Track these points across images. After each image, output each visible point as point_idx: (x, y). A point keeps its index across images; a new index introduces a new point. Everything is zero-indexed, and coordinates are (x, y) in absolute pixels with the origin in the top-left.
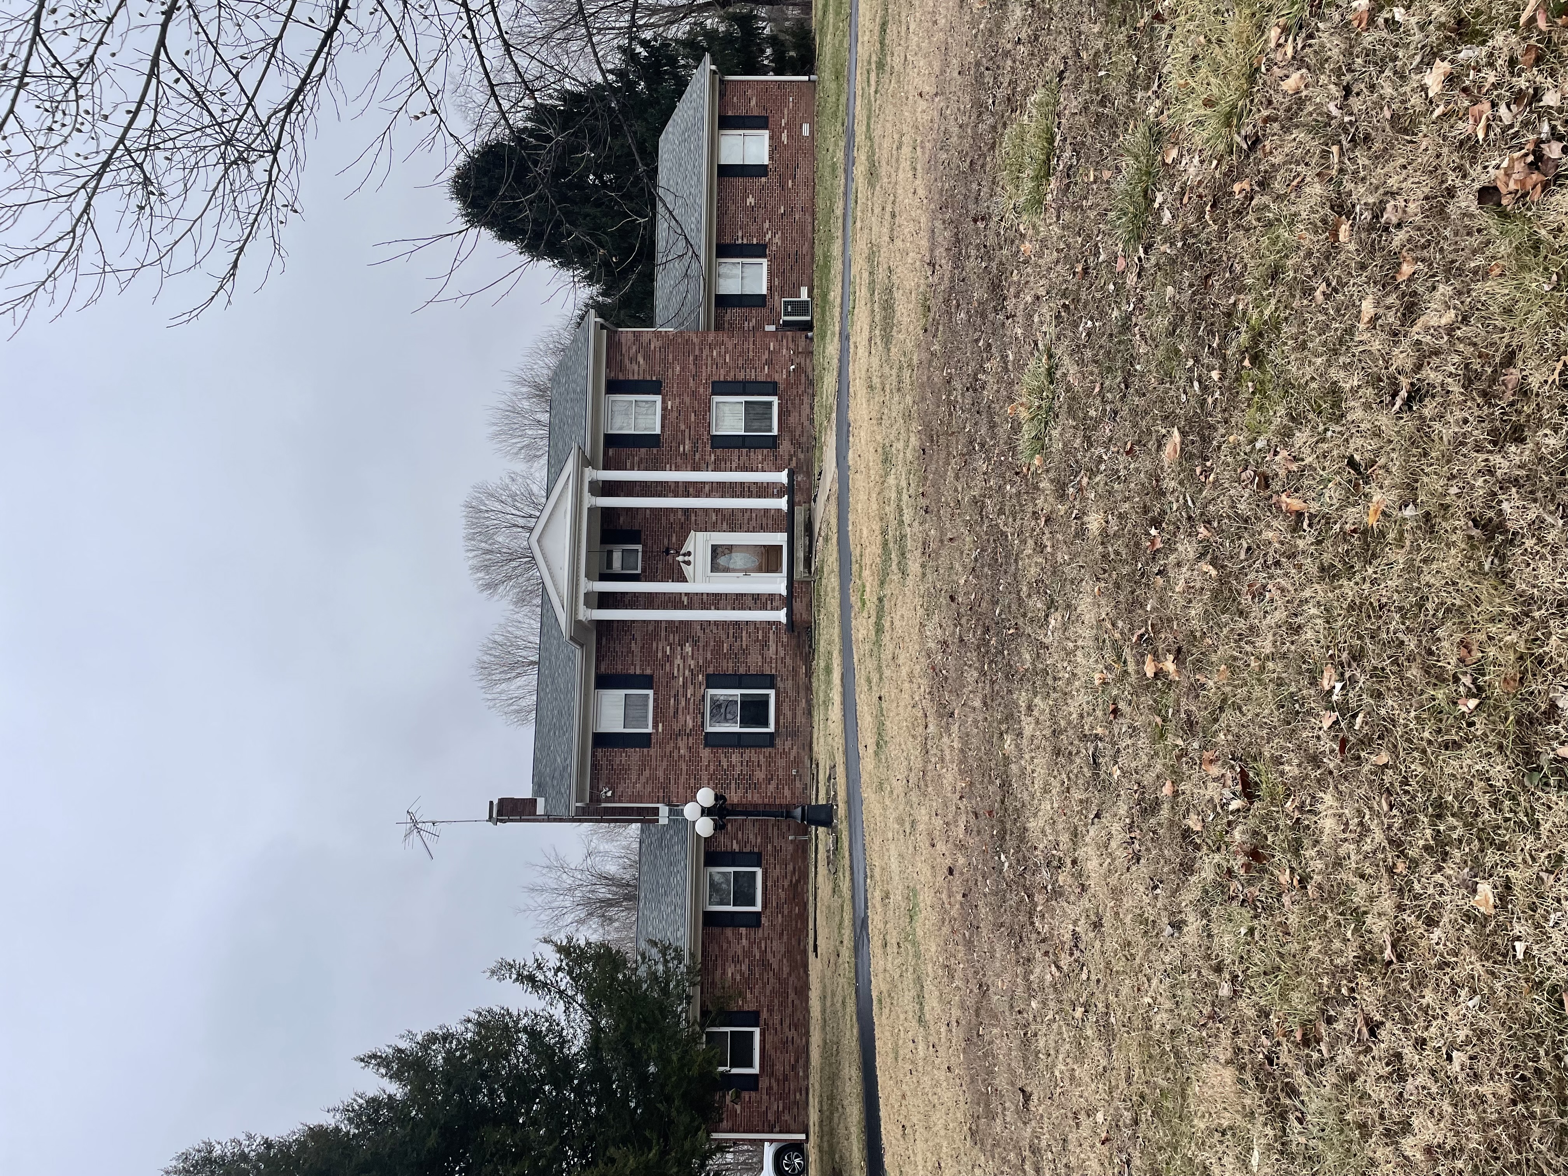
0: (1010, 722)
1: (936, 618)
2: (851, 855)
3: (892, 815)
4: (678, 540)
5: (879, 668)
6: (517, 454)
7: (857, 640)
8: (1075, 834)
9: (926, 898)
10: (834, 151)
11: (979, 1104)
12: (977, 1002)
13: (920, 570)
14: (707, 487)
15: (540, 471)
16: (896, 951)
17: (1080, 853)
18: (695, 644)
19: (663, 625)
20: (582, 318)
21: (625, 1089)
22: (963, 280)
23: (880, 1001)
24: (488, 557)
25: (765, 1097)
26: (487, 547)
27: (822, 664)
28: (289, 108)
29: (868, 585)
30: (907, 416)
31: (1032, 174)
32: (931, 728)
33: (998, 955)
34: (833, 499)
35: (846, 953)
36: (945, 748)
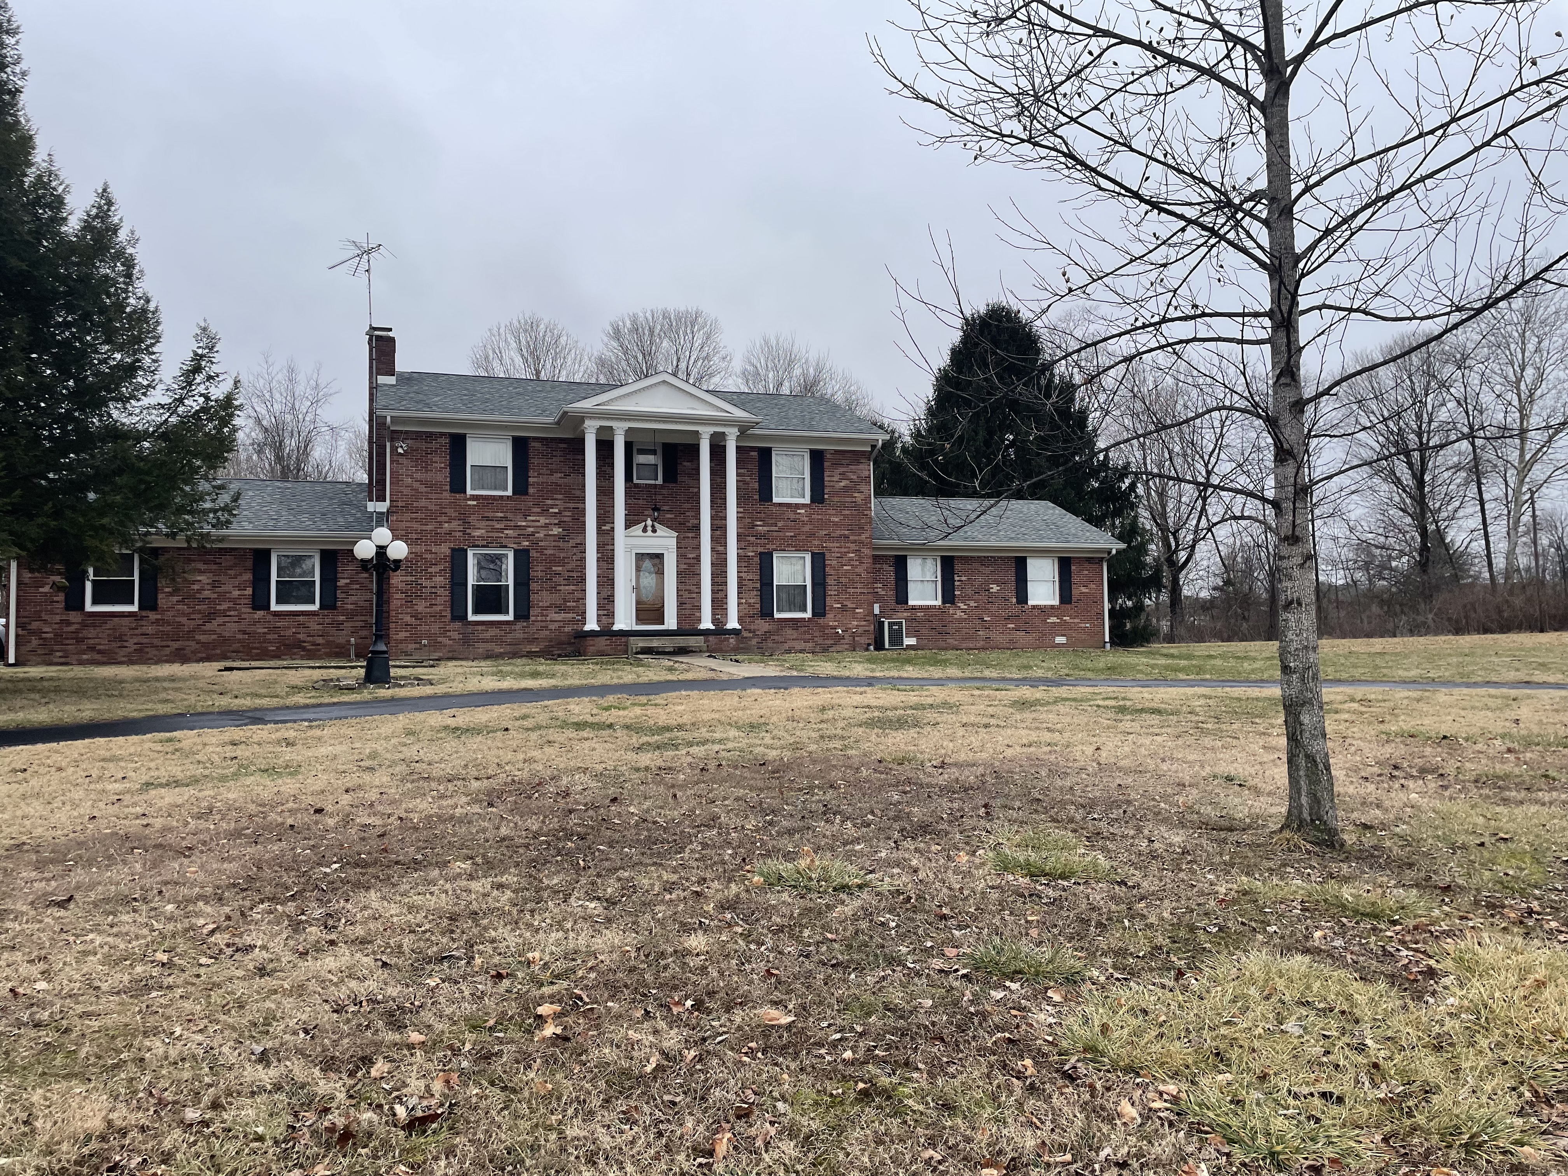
0: (485, 867)
1: (593, 784)
2: (334, 704)
3: (379, 747)
4: (669, 520)
5: (539, 727)
6: (750, 362)
7: (568, 703)
8: (363, 942)
9: (288, 786)
10: (1042, 667)
11: (53, 851)
12: (170, 845)
13: (642, 765)
14: (721, 549)
15: (735, 384)
16: (227, 755)
17: (343, 949)
18: (561, 538)
19: (580, 506)
20: (881, 427)
21: (69, 467)
22: (929, 796)
23: (170, 740)
24: (647, 332)
25: (58, 618)
26: (657, 331)
27: (541, 668)
28: (1070, 155)
29: (626, 713)
30: (796, 747)
31: (1032, 859)
32: (475, 784)
33: (225, 866)
34: (711, 675)
35: (224, 702)
36: (455, 800)
